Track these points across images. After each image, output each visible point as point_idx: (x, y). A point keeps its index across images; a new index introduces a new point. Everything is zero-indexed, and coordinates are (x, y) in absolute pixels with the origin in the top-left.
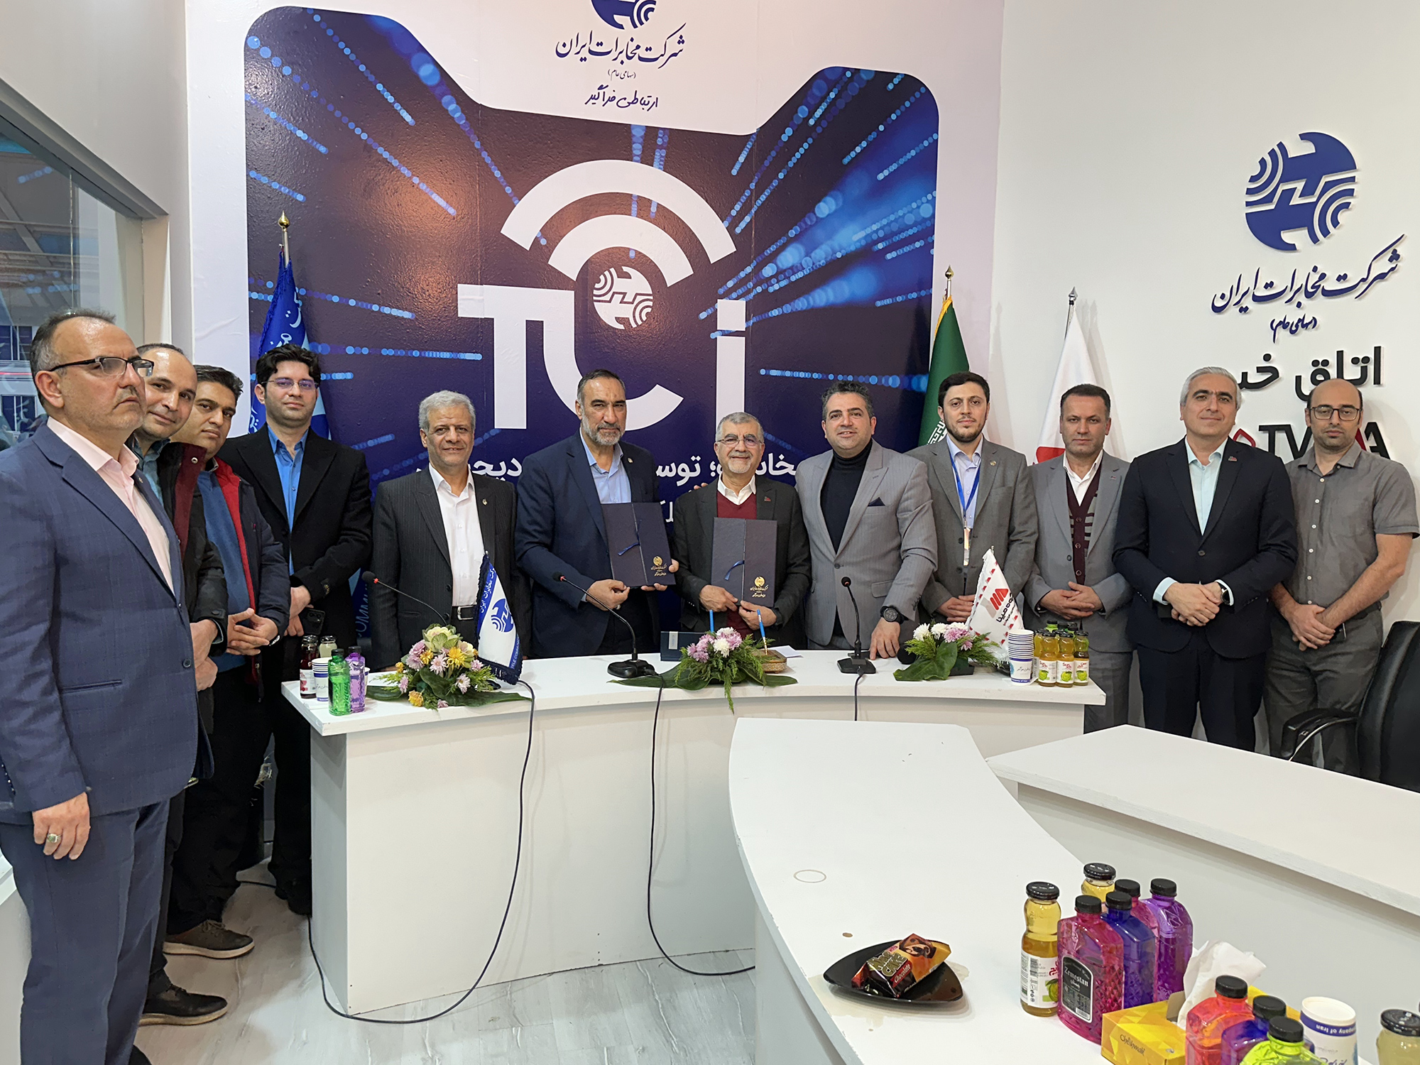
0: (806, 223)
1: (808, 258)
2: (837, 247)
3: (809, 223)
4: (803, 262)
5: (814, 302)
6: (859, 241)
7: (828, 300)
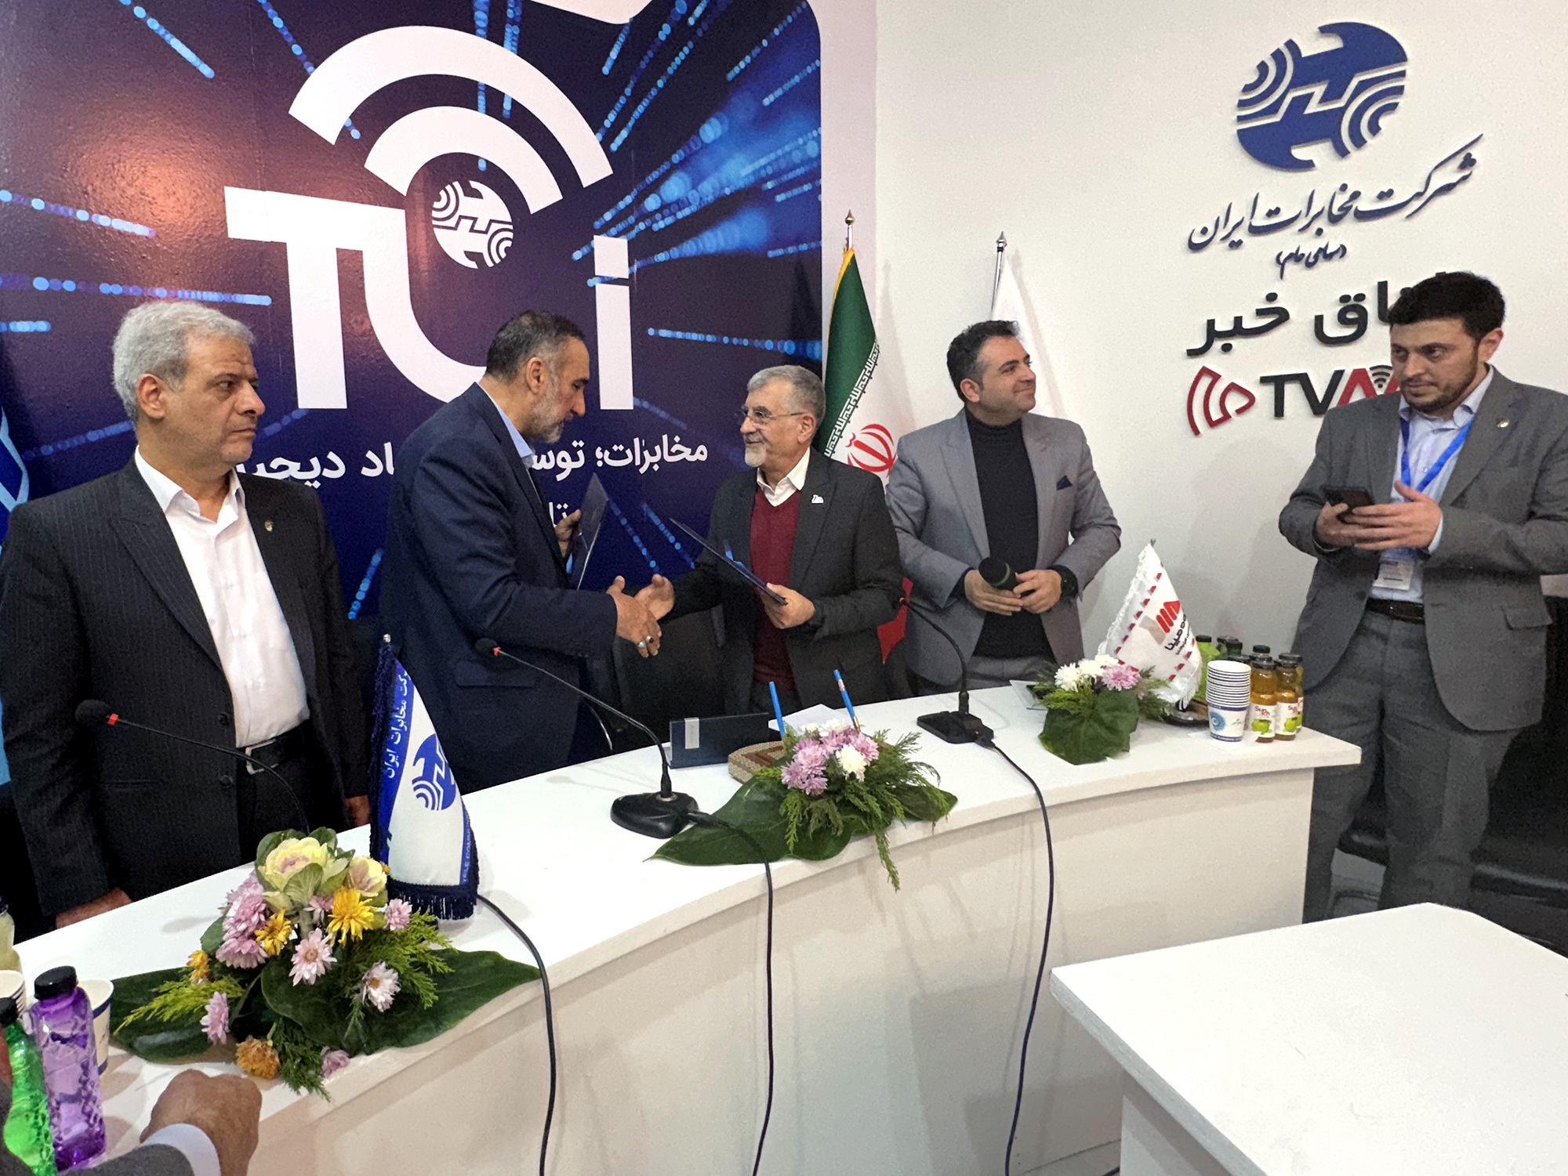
0: (691, 149)
1: (694, 191)
2: (724, 181)
3: (693, 147)
4: (690, 197)
5: (704, 246)
6: (747, 176)
7: (718, 245)
